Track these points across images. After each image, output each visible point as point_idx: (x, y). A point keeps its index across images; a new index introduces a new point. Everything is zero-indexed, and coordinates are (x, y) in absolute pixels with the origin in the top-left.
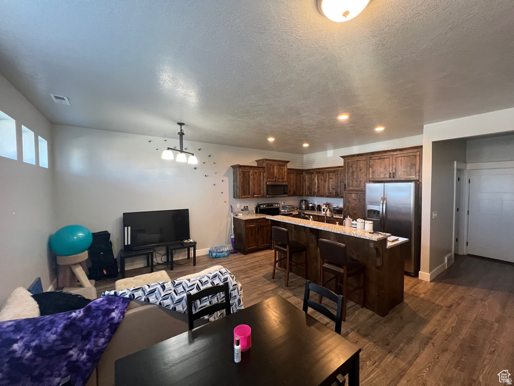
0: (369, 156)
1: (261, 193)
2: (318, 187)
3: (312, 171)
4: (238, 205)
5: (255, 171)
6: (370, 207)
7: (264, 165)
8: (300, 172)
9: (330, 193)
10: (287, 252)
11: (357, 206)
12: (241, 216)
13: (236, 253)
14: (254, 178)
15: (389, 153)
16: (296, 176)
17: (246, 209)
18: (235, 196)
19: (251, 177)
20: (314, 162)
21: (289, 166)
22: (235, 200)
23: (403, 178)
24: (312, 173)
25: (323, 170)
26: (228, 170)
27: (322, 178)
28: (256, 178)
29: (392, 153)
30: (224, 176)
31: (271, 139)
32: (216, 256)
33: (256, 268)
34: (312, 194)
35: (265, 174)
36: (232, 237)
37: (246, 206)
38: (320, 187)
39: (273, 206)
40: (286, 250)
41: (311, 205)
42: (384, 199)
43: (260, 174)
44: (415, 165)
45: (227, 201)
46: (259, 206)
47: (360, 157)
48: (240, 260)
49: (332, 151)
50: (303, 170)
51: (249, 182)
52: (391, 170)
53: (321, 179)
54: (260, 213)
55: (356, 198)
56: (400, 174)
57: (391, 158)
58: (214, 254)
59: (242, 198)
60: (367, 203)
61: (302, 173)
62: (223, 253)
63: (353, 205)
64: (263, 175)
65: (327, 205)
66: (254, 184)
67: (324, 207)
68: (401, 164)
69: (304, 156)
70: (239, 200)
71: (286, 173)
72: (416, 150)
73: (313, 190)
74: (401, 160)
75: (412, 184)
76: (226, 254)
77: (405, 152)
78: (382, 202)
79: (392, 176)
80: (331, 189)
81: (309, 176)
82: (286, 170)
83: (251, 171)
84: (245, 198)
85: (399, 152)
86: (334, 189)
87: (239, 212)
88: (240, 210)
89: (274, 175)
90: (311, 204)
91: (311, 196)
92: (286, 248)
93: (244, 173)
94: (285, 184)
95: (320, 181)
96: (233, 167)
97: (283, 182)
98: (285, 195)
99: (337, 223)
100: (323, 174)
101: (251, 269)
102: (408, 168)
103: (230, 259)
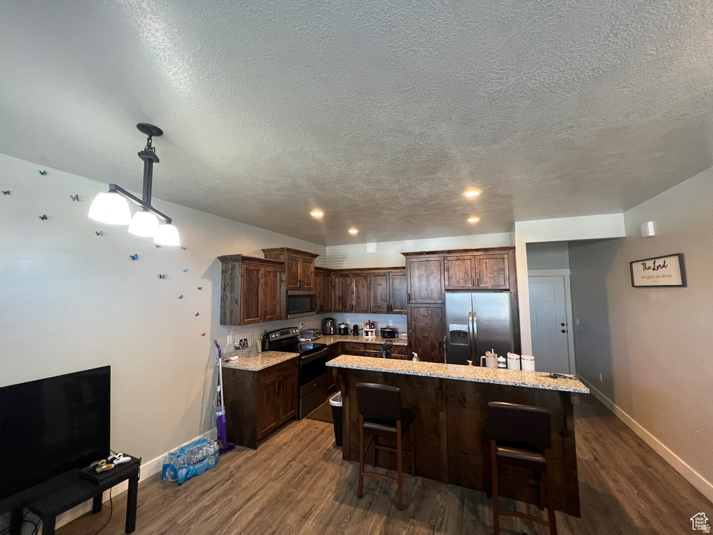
0: (442, 255)
1: (275, 310)
2: (358, 298)
3: (346, 273)
4: (229, 339)
5: (268, 269)
6: (453, 327)
7: (283, 258)
8: (326, 273)
9: (379, 307)
10: (396, 434)
11: (428, 326)
12: (236, 362)
13: (230, 448)
14: (266, 283)
15: (470, 253)
16: (324, 279)
17: (244, 344)
18: (226, 319)
19: (262, 281)
20: (345, 258)
21: (318, 263)
22: (223, 329)
23: (489, 286)
24: (347, 276)
25: (366, 272)
26: (213, 264)
27: (364, 282)
28: (270, 282)
29: (475, 253)
30: (203, 277)
31: (317, 214)
32: (187, 474)
33: (302, 479)
34: (346, 308)
35: (283, 276)
36: (220, 414)
37: (243, 338)
38: (361, 297)
39: (288, 333)
40: (393, 430)
41: (343, 326)
42: (473, 314)
43: (276, 276)
44: (504, 270)
45: (208, 332)
46: (266, 335)
47: (430, 255)
48: (254, 468)
49: (375, 243)
50: (330, 271)
51: (257, 291)
52: (474, 275)
53: (363, 286)
54: (271, 349)
55: (426, 314)
56: (487, 282)
57: (473, 260)
58: (182, 473)
59: (245, 323)
60: (448, 321)
61: (329, 276)
62: (207, 460)
63: (422, 324)
64: (281, 278)
65: (372, 325)
66: (265, 295)
67: (367, 328)
68: (486, 268)
69: (327, 248)
70: (233, 327)
71: (313, 275)
72: (503, 252)
73: (348, 303)
74: (486, 263)
75: (506, 295)
76: (211, 461)
77: (490, 253)
78: (471, 318)
79: (476, 283)
80: (379, 301)
81: (341, 279)
82: (313, 269)
83: (262, 268)
84: (250, 323)
85: (482, 253)
86: (384, 300)
87: (231, 354)
88: (232, 349)
89: (297, 278)
90: (343, 324)
91: (345, 312)
92: (394, 425)
93: (249, 272)
94: (312, 293)
95: (360, 288)
96: (224, 259)
97: (309, 289)
98: (312, 313)
99: (470, 362)
100: (365, 277)
101: (296, 487)
102: (495, 273)
103: (226, 474)
